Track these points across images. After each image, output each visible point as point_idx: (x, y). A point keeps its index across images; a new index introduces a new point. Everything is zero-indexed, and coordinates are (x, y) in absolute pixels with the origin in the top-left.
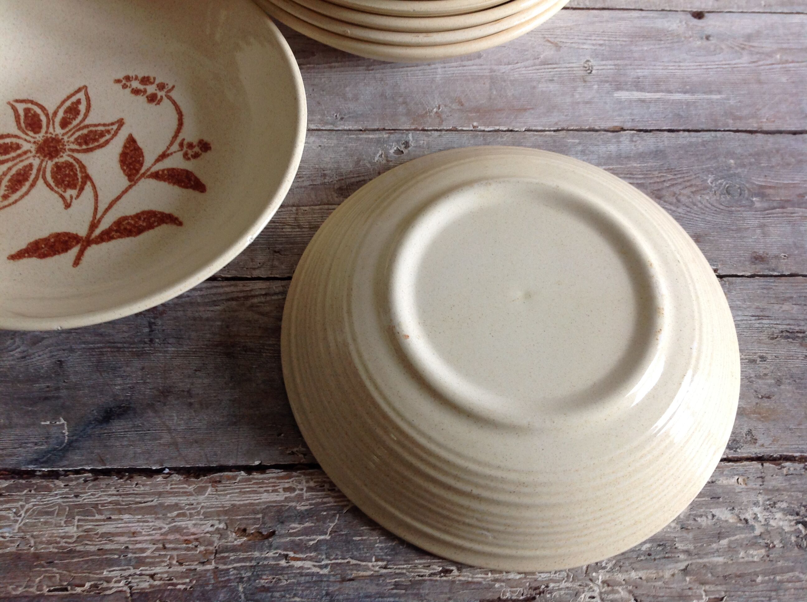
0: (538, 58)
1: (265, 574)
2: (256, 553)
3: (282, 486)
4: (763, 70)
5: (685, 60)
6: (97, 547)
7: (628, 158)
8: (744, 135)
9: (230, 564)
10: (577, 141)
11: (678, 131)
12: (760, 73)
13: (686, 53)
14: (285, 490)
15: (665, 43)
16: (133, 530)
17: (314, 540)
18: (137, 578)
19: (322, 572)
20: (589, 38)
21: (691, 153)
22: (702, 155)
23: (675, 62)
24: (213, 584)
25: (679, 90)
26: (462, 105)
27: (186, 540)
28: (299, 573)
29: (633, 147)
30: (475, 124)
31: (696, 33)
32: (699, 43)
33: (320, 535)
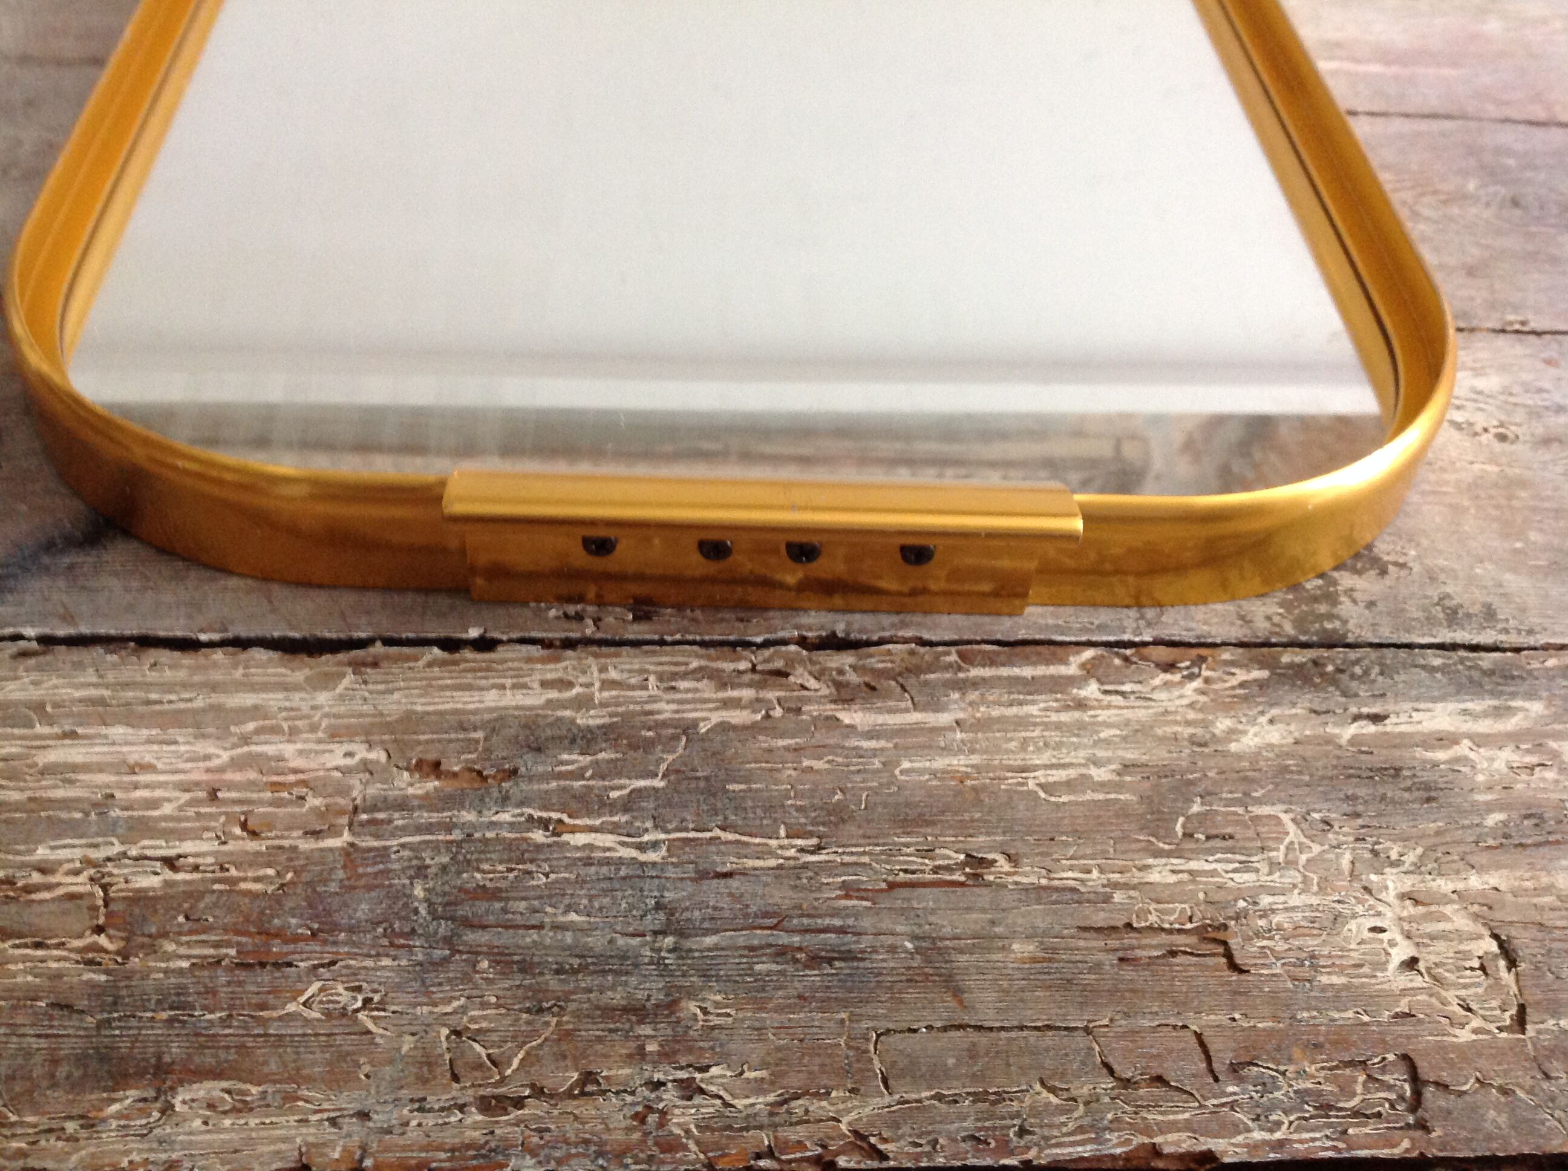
1: (487, 860)
2: (464, 813)
3: (537, 677)
6: (29, 793)
9: (393, 835)
14: (544, 684)
16: (132, 759)
17: (621, 787)
18: (126, 866)
19: (643, 857)
24: (341, 881)
27: (274, 784)
28: (580, 859)
33: (637, 778)
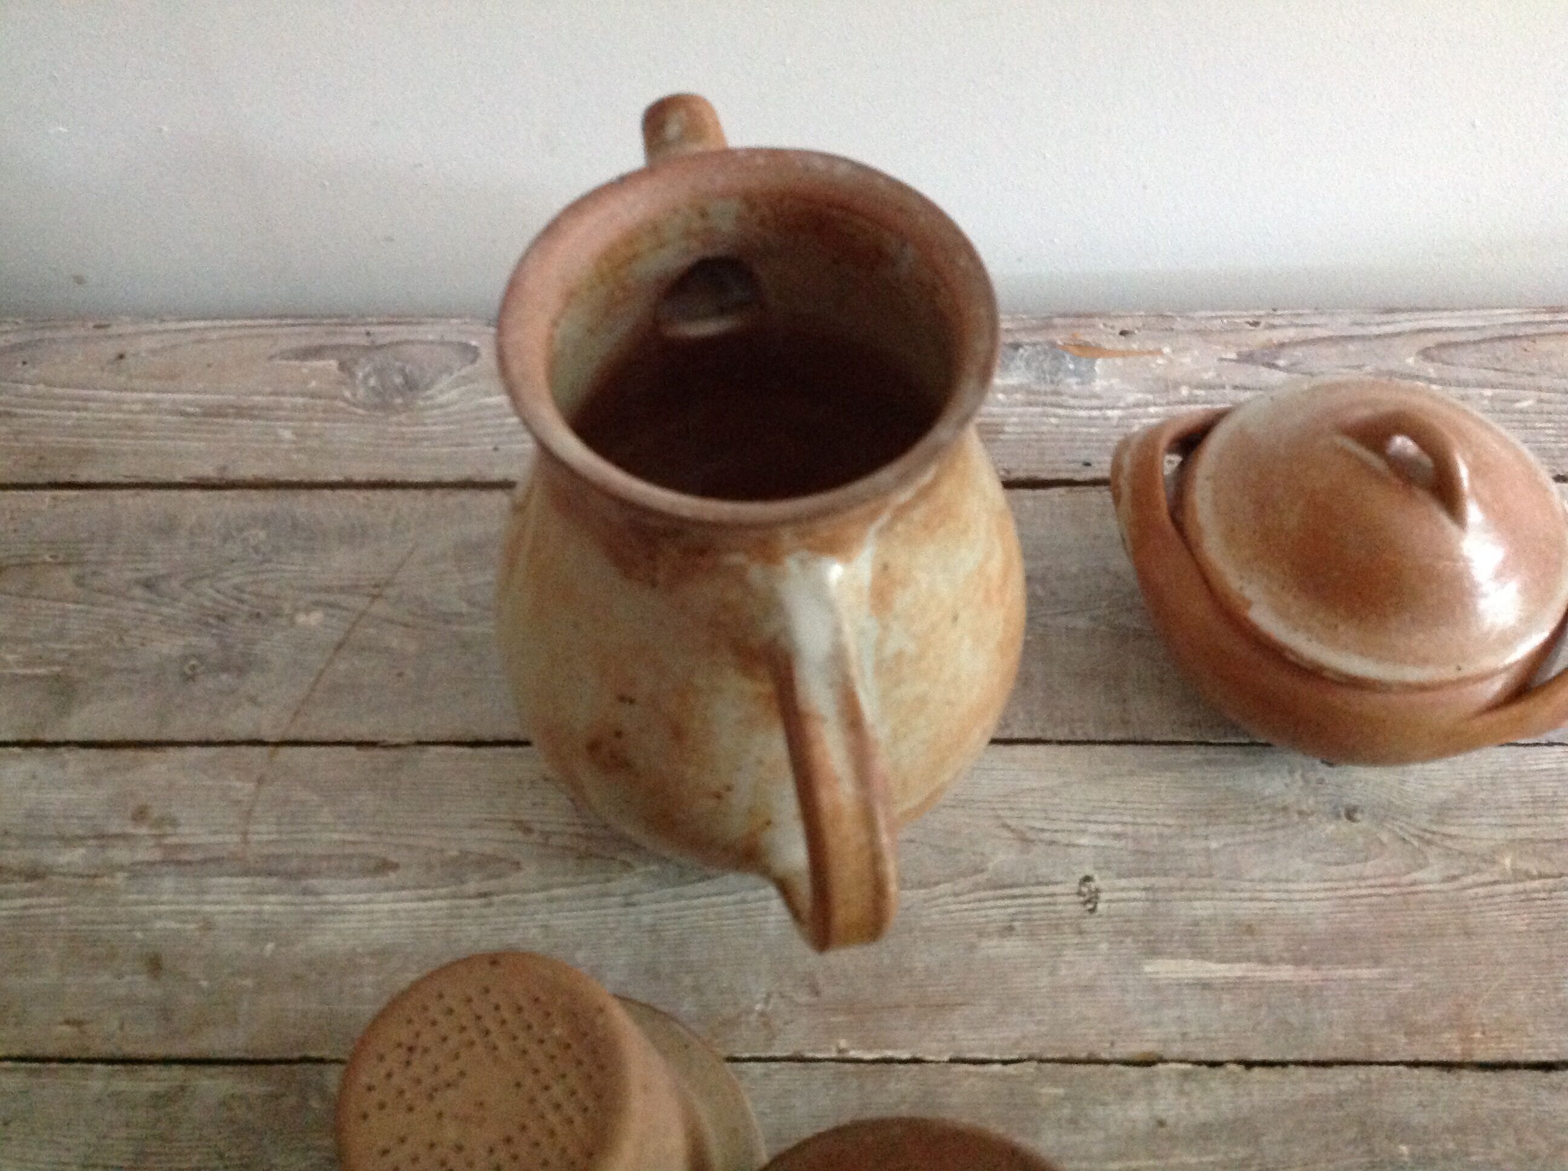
0: (982, 871)
4: (1473, 899)
5: (1298, 875)
7: (1171, 1138)
8: (1430, 1073)
10: (1060, 1091)
11: (1284, 1064)
12: (1466, 907)
13: (1304, 858)
15: (1255, 831)
20: (1092, 818)
21: (1310, 1126)
22: (1336, 1131)
23: (1279, 881)
25: (1285, 955)
26: (817, 993)
29: (1184, 1112)
30: (843, 1043)
31: (1324, 803)
32: (1331, 828)
